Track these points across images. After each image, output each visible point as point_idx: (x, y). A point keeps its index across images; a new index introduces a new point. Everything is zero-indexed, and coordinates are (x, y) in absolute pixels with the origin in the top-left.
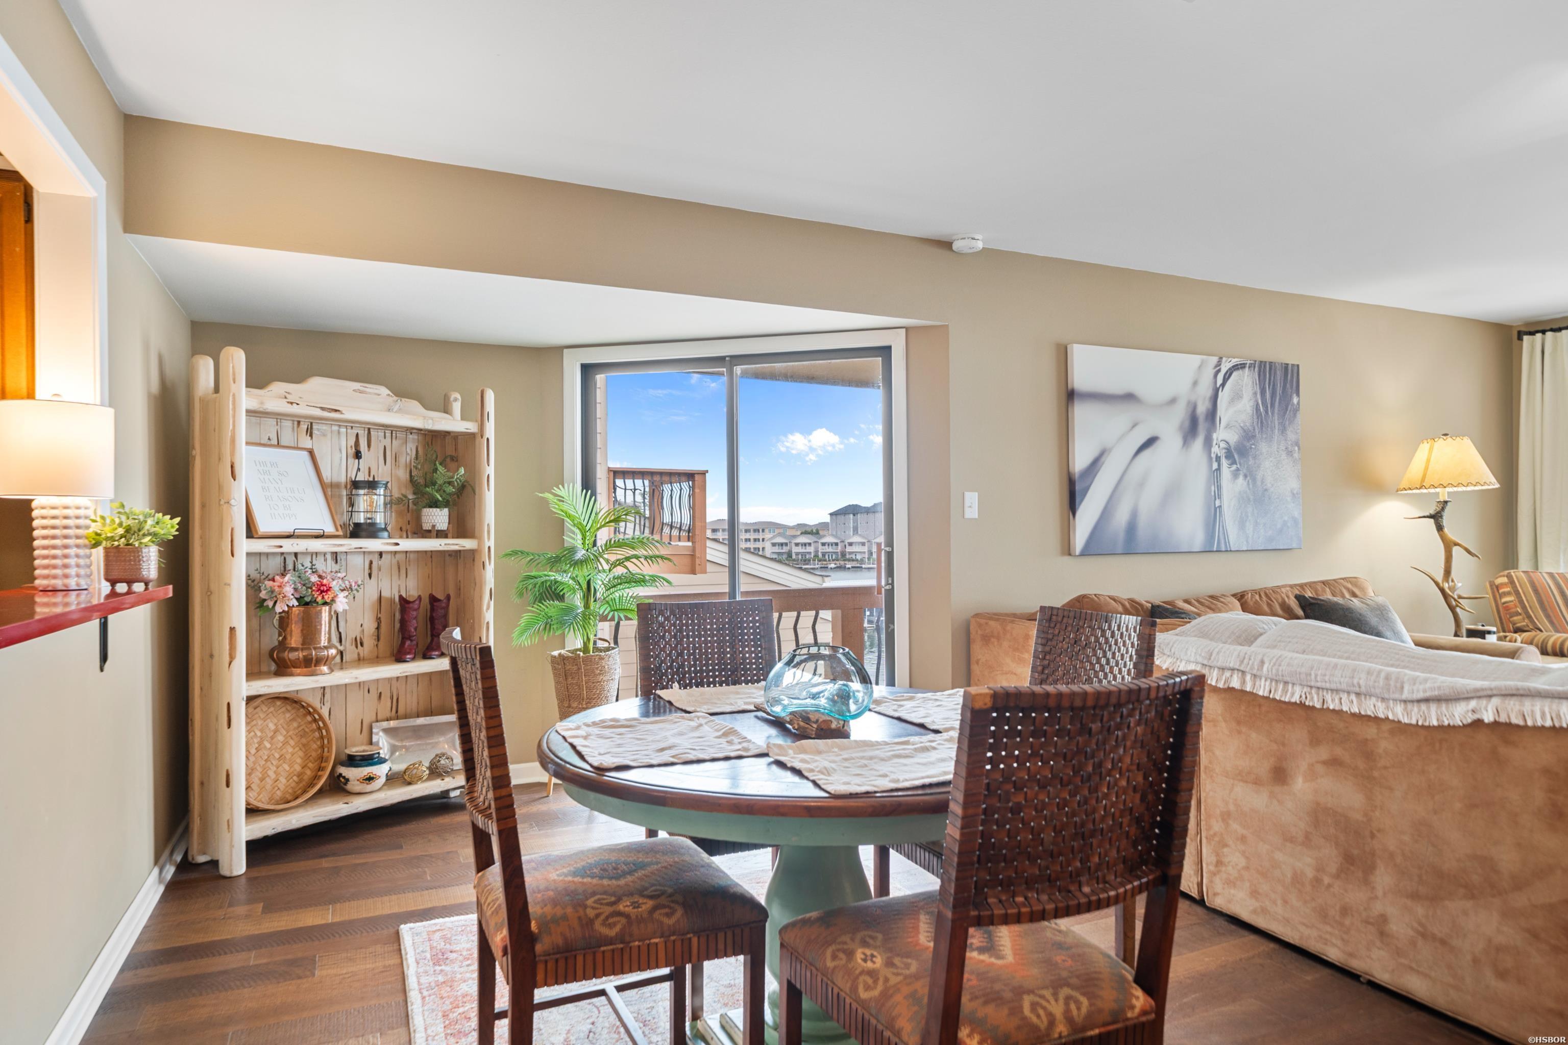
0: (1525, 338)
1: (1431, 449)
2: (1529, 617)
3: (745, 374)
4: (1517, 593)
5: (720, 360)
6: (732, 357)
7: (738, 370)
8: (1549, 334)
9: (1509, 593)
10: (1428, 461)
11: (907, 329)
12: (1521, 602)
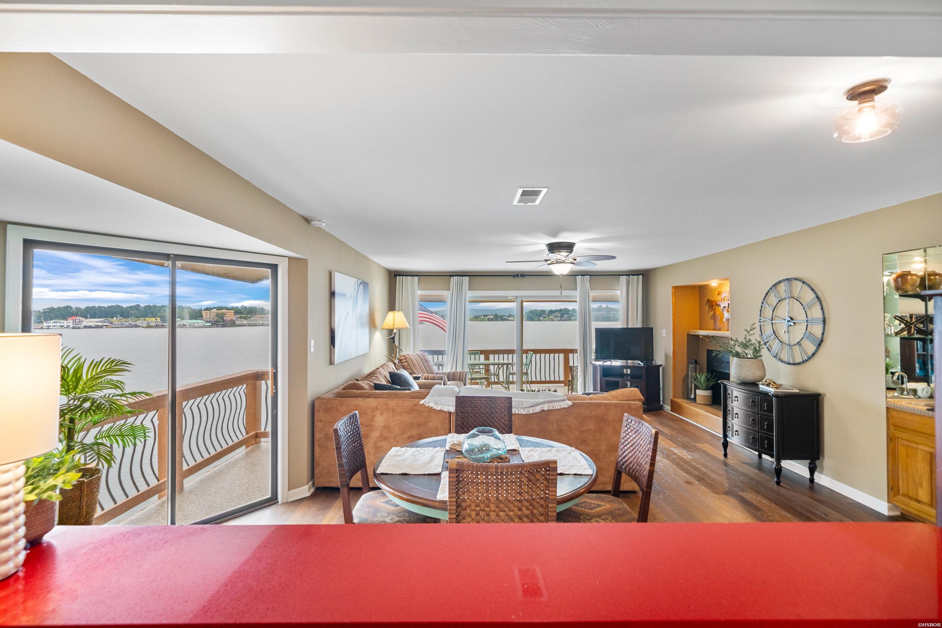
0: (398, 277)
1: (394, 315)
2: (412, 369)
3: (182, 268)
4: (408, 362)
5: (167, 256)
6: (175, 255)
7: (179, 264)
8: (404, 277)
9: (405, 362)
10: (394, 319)
11: (290, 258)
12: (409, 365)
